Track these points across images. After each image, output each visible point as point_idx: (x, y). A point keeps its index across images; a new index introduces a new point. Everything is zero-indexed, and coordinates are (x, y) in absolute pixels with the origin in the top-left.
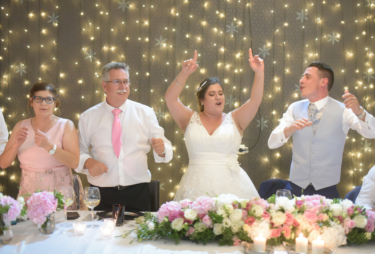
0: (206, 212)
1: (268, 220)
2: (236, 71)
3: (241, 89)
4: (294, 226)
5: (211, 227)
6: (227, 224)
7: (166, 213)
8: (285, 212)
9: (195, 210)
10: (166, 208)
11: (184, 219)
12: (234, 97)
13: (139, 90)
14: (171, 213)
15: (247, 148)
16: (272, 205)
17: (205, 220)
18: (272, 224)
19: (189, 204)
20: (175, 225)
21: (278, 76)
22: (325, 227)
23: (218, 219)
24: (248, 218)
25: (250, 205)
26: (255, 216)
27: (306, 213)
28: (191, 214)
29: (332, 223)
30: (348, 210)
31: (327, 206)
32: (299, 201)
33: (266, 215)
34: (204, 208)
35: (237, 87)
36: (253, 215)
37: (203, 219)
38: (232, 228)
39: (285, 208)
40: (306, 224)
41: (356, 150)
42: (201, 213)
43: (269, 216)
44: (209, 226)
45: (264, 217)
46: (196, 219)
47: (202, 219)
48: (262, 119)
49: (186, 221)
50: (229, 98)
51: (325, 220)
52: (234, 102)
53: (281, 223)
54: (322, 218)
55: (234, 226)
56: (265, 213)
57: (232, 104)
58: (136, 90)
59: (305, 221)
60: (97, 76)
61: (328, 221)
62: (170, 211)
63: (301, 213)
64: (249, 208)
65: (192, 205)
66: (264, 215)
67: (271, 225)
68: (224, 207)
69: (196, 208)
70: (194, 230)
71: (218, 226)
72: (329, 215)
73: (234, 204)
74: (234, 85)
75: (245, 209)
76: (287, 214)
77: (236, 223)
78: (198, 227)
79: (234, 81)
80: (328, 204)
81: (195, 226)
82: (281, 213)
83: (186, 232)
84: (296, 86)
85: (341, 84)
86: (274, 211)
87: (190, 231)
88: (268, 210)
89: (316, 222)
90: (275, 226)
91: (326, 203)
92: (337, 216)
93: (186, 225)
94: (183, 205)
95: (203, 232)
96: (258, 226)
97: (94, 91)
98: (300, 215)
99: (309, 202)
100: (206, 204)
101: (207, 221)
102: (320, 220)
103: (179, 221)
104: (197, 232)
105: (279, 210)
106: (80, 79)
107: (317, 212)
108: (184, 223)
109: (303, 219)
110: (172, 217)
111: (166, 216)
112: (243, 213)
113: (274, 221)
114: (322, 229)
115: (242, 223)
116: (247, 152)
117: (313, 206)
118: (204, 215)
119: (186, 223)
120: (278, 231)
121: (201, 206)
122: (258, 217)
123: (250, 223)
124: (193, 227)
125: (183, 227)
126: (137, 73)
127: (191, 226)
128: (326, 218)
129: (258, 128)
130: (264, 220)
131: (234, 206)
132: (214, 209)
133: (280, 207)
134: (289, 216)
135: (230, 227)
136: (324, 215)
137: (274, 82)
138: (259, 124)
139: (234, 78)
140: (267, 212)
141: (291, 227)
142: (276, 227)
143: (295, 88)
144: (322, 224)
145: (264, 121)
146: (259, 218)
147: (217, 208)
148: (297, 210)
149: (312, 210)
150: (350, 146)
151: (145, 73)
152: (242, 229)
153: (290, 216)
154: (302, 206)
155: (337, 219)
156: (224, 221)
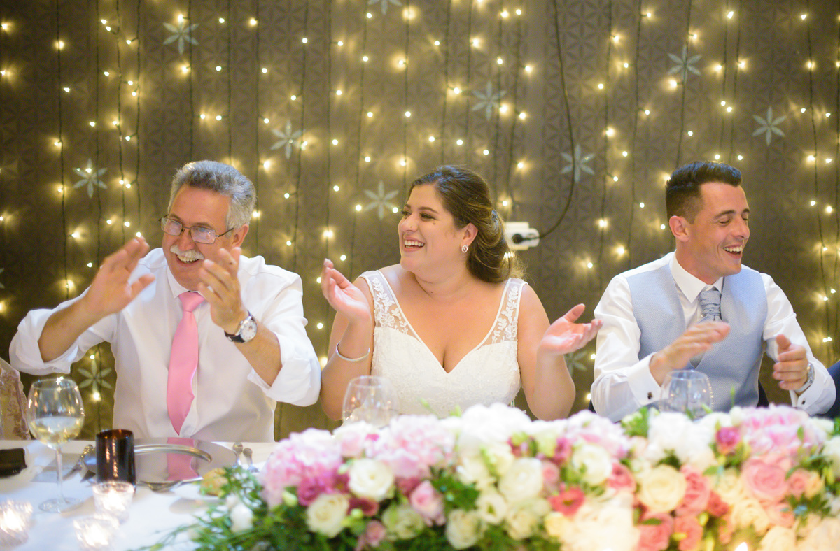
0: (421, 471)
1: (626, 494)
2: (505, 14)
3: (520, 66)
4: (713, 512)
5: (441, 521)
6: (491, 509)
7: (289, 472)
8: (683, 468)
9: (386, 463)
10: (288, 456)
11: (348, 496)
12: (498, 87)
13: (227, 69)
14: (308, 474)
15: (535, 232)
16: (637, 443)
17: (421, 501)
18: (641, 509)
19: (368, 444)
20: (318, 517)
21: (622, 27)
22: (813, 518)
23: (466, 497)
24: (561, 491)
25: (566, 446)
26: (586, 485)
27: (750, 471)
28: (372, 478)
29: (835, 503)
31: (817, 444)
32: (728, 430)
33: (622, 479)
34: (414, 458)
35: (507, 60)
36: (577, 482)
37: (415, 496)
38: (510, 526)
39: (681, 456)
40: (750, 506)
42: (408, 474)
43: (628, 483)
44: (433, 518)
45: (613, 484)
46: (391, 495)
47: (408, 495)
48: (578, 150)
49: (356, 503)
50: (484, 92)
51: (810, 493)
52: (499, 101)
53: (671, 506)
54: (802, 487)
55: (515, 517)
56: (618, 472)
57: (493, 109)
58: (219, 68)
59: (747, 498)
60: (109, 29)
61: (823, 498)
62: (303, 467)
63: (732, 470)
64: (566, 454)
65: (378, 445)
66: (613, 477)
67: (637, 512)
68: (482, 455)
69: (388, 456)
70: (382, 533)
71: (463, 516)
72: (823, 478)
73: (516, 442)
74: (499, 54)
75: (550, 458)
76: (687, 474)
77: (522, 509)
78: (397, 522)
79: (500, 44)
80: (817, 437)
81: (387, 517)
82: (670, 470)
83: (356, 538)
84: (673, 57)
85: (798, 52)
86: (647, 465)
87: (371, 534)
88: (625, 460)
89: (782, 501)
90: (648, 515)
91: (810, 434)
93: (356, 520)
94: (345, 445)
95: (413, 540)
96: (595, 519)
97: (99, 72)
98: (730, 477)
99: (759, 431)
100: (422, 444)
101: (426, 505)
102: (797, 493)
103: (332, 502)
104: (393, 538)
105: (661, 462)
106: (58, 39)
107: (786, 465)
108: (349, 512)
109: (741, 491)
110: (310, 491)
111: (289, 484)
112: (547, 473)
113: (646, 498)
114: (804, 521)
115: (542, 506)
116: (535, 243)
117: (772, 447)
118: (415, 484)
119: (357, 513)
120: (660, 533)
121: (407, 450)
122: (594, 488)
123: (570, 506)
124: (380, 520)
125: (346, 523)
126: (222, 21)
127: (374, 518)
128: (814, 486)
129: (566, 176)
130: (616, 494)
131: (515, 449)
132: (450, 462)
133: (666, 451)
134: (694, 482)
135: (504, 522)
136: (809, 477)
137: (611, 46)
138: (568, 163)
139: (500, 34)
140: (624, 468)
141: (704, 519)
142: (657, 521)
143: (669, 64)
144: (804, 508)
145: (583, 155)
146: (598, 490)
147: (458, 457)
148: (722, 460)
149: (770, 459)
150: (820, 226)
151: (246, 19)
152: (542, 527)
153: (699, 481)
154: (736, 447)
156: (482, 502)
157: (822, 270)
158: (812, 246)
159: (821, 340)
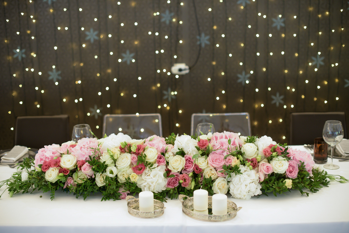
0: (86, 158)
1: (163, 166)
3: (179, 3)
4: (195, 172)
5: (93, 177)
6: (112, 172)
7: (41, 160)
8: (185, 156)
9: (75, 155)
10: (42, 153)
11: (59, 168)
12: (171, 12)
14: (47, 160)
16: (170, 147)
18: (168, 173)
19: (70, 149)
20: (48, 176)
22: (233, 174)
23: (101, 167)
25: (141, 148)
26: (147, 162)
27: (211, 156)
28: (69, 161)
29: (242, 168)
30: (265, 151)
32: (203, 141)
33: (161, 160)
34: (84, 153)
35: (172, 2)
36: (143, 161)
37: (83, 168)
38: (119, 178)
39: (185, 151)
40: (211, 170)
42: (81, 159)
43: (164, 161)
44: (91, 175)
45: (158, 162)
46: (75, 167)
47: (80, 167)
48: (202, 35)
49: (62, 170)
50: (165, 14)
51: (233, 164)
52: (172, 17)
53: (180, 170)
54: (231, 162)
55: (121, 175)
56: (160, 158)
57: (169, 20)
61: (238, 166)
62: (46, 158)
63: (205, 156)
64: (141, 151)
65: (74, 149)
66: (158, 160)
67: (166, 173)
69: (76, 153)
70: (72, 182)
71: (101, 175)
72: (239, 159)
73: (123, 147)
75: (135, 153)
76: (187, 158)
77: (123, 172)
78: (78, 177)
80: (239, 144)
81: (74, 176)
82: (180, 157)
83: (63, 183)
86: (171, 154)
87: (69, 182)
88: (163, 153)
89: (223, 168)
90: (171, 173)
91: (237, 142)
92: (250, 159)
95: (82, 184)
96: (149, 175)
97: (20, 13)
98: (204, 159)
99: (217, 141)
101: (86, 171)
102: (228, 164)
103: (53, 170)
104: (76, 183)
105: (177, 154)
107: (225, 154)
108: (59, 174)
109: (207, 164)
110: (47, 166)
111: (40, 164)
112: (133, 158)
113: (171, 167)
114: (230, 176)
115: (130, 170)
117: (220, 147)
118: (83, 163)
119: (61, 174)
120: (176, 180)
121: (81, 151)
122: (150, 163)
123: (140, 171)
124: (72, 177)
125: (58, 178)
127: (69, 176)
128: (235, 162)
129: (198, 45)
130: (158, 166)
131: (121, 150)
132: (97, 154)
133: (179, 149)
134: (189, 160)
135: (116, 176)
136: (233, 158)
138: (199, 40)
140: (162, 156)
141: (192, 174)
142: (173, 175)
144: (230, 170)
145: (204, 37)
146: (151, 165)
147: (101, 153)
148: (201, 152)
149: (219, 152)
152: (129, 179)
153: (191, 160)
154: (206, 147)
155: (250, 162)
156: (108, 170)
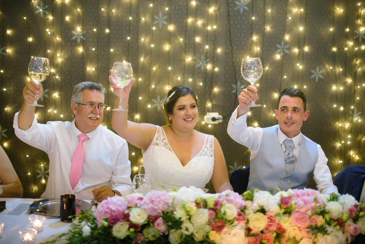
0: (159, 213)
1: (243, 224)
2: (209, 28)
3: (215, 49)
4: (278, 231)
5: (166, 233)
6: (187, 229)
7: (106, 213)
8: (267, 213)
9: (145, 209)
10: (106, 206)
11: (129, 223)
12: (206, 58)
13: (97, 50)
14: (113, 214)
15: (221, 116)
16: (248, 203)
17: (158, 225)
18: (249, 230)
19: (138, 202)
20: (116, 231)
21: (257, 34)
22: (320, 235)
23: (177, 224)
24: (216, 223)
25: (219, 204)
26: (226, 219)
27: (294, 215)
28: (139, 215)
29: (329, 229)
30: (351, 211)
31: (322, 204)
32: (285, 198)
33: (241, 218)
34: (156, 208)
35: (210, 47)
36: (222, 218)
37: (156, 223)
38: (194, 236)
39: (266, 209)
40: (294, 229)
41: (344, 120)
42: (154, 214)
43: (244, 219)
44: (163, 232)
45: (238, 220)
46: (146, 223)
47: (153, 223)
48: (239, 83)
49: (132, 225)
50: (201, 60)
51: (319, 224)
52: (207, 63)
53: (261, 229)
54: (316, 222)
55: (197, 232)
56: (239, 215)
57: (204, 66)
58: (94, 49)
59: (293, 226)
60: (49, 33)
61: (324, 227)
62: (112, 211)
63: (287, 215)
64: (218, 207)
65: (142, 202)
66: (238, 217)
67: (247, 231)
68: (184, 207)
69: (146, 207)
70: (142, 238)
71: (175, 232)
72: (325, 218)
73: (198, 202)
74: (207, 44)
75: (212, 209)
76: (268, 216)
77: (200, 229)
78: (149, 234)
79: (207, 40)
80: (323, 202)
81: (145, 232)
82: (261, 214)
83: (132, 240)
84: (278, 46)
85: (329, 44)
86: (252, 212)
87: (138, 238)
88: (243, 210)
89: (308, 228)
90: (252, 232)
91: (320, 200)
92: (336, 218)
93: (132, 232)
94: (129, 202)
95: (154, 241)
96: (230, 234)
97: (46, 50)
98: (286, 218)
99: (299, 199)
100: (160, 202)
101: (161, 226)
102: (313, 224)
103: (122, 225)
104: (147, 240)
105: (258, 211)
106: (29, 37)
107: (309, 213)
108: (129, 229)
109: (291, 223)
110: (114, 220)
111: (105, 217)
112: (210, 215)
113: (251, 225)
114: (316, 237)
115: (208, 228)
116: (221, 121)
117: (304, 205)
118: (156, 218)
119: (132, 230)
120: (257, 240)
121: (153, 205)
122: (229, 221)
123: (219, 229)
124: (142, 233)
125: (128, 233)
126: (95, 30)
127: (139, 232)
128: (321, 222)
129: (233, 94)
130: (238, 224)
131: (198, 205)
132: (171, 209)
133: (260, 206)
134: (271, 219)
135: (192, 234)
136: (319, 218)
137: (252, 42)
138: (235, 89)
139: (207, 36)
140: (242, 213)
141: (275, 235)
142: (255, 235)
143: (276, 49)
144: (316, 231)
145: (241, 86)
146: (231, 222)
147: (175, 208)
148: (283, 210)
149: (303, 210)
150: (338, 115)
151: (104, 30)
152: (207, 237)
153: (273, 219)
154: (289, 205)
155: (336, 223)
156: (184, 226)
157: (339, 133)
158: (335, 123)
159: (338, 162)
